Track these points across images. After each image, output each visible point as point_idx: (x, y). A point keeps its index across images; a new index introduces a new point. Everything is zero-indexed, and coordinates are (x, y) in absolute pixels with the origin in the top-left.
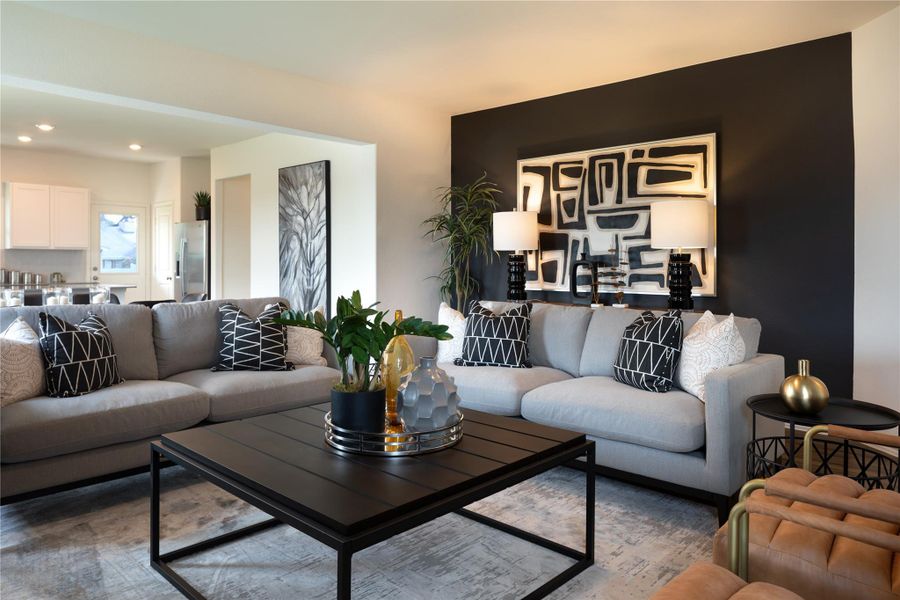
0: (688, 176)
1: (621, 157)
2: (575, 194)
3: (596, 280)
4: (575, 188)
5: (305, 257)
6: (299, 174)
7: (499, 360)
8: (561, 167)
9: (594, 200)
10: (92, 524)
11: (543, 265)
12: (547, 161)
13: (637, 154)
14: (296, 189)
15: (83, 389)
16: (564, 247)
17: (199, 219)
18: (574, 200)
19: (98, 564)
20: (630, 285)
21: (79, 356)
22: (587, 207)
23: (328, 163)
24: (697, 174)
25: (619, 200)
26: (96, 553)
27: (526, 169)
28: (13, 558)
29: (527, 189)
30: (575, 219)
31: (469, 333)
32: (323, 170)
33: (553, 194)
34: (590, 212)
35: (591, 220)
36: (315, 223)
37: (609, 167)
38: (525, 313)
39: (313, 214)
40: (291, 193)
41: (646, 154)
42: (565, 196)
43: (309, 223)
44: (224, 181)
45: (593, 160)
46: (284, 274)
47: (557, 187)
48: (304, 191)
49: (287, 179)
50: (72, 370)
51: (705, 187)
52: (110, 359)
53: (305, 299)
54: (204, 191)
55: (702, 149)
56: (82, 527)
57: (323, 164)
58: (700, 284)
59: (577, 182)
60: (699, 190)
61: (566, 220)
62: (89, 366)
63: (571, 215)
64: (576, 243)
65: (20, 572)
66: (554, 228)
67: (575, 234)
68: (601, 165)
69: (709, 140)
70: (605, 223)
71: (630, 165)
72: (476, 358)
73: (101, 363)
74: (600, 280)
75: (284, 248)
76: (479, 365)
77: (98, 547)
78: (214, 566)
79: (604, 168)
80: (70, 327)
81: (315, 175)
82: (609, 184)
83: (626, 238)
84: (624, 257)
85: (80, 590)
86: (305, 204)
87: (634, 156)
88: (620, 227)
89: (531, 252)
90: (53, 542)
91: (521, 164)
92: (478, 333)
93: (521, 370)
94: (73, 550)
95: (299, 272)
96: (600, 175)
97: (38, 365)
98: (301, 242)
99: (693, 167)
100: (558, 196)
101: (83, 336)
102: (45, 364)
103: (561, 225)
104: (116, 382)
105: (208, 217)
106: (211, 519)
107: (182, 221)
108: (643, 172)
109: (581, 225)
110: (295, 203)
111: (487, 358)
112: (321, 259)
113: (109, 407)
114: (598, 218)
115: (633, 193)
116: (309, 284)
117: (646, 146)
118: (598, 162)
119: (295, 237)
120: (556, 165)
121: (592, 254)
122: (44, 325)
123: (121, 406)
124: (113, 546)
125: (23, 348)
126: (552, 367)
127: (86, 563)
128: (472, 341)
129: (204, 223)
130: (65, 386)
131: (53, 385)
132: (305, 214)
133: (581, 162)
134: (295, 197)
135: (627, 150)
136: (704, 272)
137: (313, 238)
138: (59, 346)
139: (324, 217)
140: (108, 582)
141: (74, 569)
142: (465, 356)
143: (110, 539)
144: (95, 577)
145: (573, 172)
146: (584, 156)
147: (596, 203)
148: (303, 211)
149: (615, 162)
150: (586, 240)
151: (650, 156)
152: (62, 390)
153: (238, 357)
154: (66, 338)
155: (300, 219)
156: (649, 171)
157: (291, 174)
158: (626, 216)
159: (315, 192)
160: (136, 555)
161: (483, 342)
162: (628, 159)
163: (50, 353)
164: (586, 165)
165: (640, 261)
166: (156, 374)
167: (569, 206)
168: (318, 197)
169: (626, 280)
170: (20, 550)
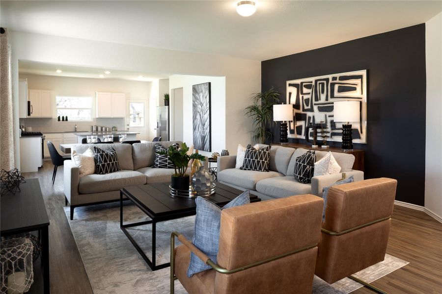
0: (355, 89)
1: (327, 80)
2: (309, 96)
3: (316, 135)
4: (309, 94)
5: (202, 122)
6: (199, 88)
7: (256, 168)
8: (304, 84)
9: (317, 99)
10: (108, 215)
11: (296, 127)
12: (298, 81)
13: (334, 79)
14: (198, 94)
15: (107, 172)
16: (305, 120)
17: (166, 105)
18: (309, 99)
19: (106, 226)
20: (331, 137)
21: (105, 161)
22: (314, 102)
23: (210, 84)
24: (359, 88)
25: (327, 100)
26: (106, 223)
27: (290, 85)
28: (84, 222)
29: (290, 94)
30: (309, 107)
31: (245, 157)
32: (208, 86)
33: (301, 96)
34: (315, 104)
35: (315, 108)
36: (205, 108)
37: (323, 84)
38: (267, 150)
39: (204, 105)
40: (197, 95)
41: (338, 79)
42: (305, 97)
43: (203, 108)
44: (174, 90)
45: (316, 81)
46: (194, 129)
47: (302, 93)
48: (201, 94)
49: (195, 89)
50: (103, 166)
51: (362, 94)
52: (116, 163)
53: (202, 139)
54: (167, 93)
55: (360, 77)
56: (105, 216)
57: (208, 84)
58: (360, 138)
59: (310, 91)
60: (360, 96)
61: (306, 107)
62: (108, 165)
63: (308, 106)
64: (310, 118)
65: (85, 226)
66: (301, 111)
67: (309, 114)
68: (320, 84)
69: (363, 73)
70: (321, 109)
71: (331, 83)
72: (247, 167)
73: (113, 164)
74: (318, 134)
75: (194, 118)
76: (248, 170)
77: (108, 221)
78: (138, 230)
79: (321, 85)
80: (103, 152)
81: (205, 88)
82: (323, 92)
83: (329, 116)
84: (329, 125)
85: (99, 232)
86: (202, 101)
87: (333, 80)
88: (327, 111)
89: (292, 121)
90: (96, 219)
91: (288, 82)
92: (248, 157)
93: (264, 172)
94: (100, 222)
95: (200, 128)
96: (319, 88)
97: (93, 164)
98: (200, 115)
99: (357, 85)
100: (303, 97)
101: (107, 155)
102: (96, 163)
103: (304, 110)
104: (118, 170)
105: (168, 105)
106: (143, 217)
107: (160, 106)
108: (336, 87)
109: (312, 110)
110: (198, 100)
111: (251, 167)
112: (207, 123)
113: (113, 178)
114: (318, 107)
115: (332, 96)
116: (203, 133)
117: (338, 75)
118: (318, 82)
119: (198, 114)
120: (302, 83)
121: (316, 123)
122: (95, 151)
123: (117, 178)
124: (112, 222)
125: (89, 158)
126: (278, 172)
127: (103, 225)
128: (246, 160)
129: (167, 107)
130: (101, 171)
131: (98, 171)
132: (202, 104)
133: (312, 82)
134: (198, 97)
135: (330, 77)
136: (362, 133)
137: (204, 115)
138: (100, 158)
139: (208, 106)
140: (107, 231)
141: (99, 226)
142: (243, 166)
143: (112, 220)
144: (104, 229)
145: (309, 87)
146: (312, 79)
147: (318, 100)
148: (201, 103)
149: (325, 82)
150: (314, 117)
151: (339, 80)
152: (100, 172)
153: (160, 163)
154: (102, 155)
155: (200, 106)
156: (339, 87)
157: (196, 87)
158: (330, 106)
159: (205, 95)
160: (117, 225)
161: (249, 160)
162: (331, 81)
163: (97, 160)
164: (313, 84)
165: (335, 127)
166: (133, 169)
167: (307, 101)
168: (206, 97)
169: (329, 135)
170: (86, 220)
